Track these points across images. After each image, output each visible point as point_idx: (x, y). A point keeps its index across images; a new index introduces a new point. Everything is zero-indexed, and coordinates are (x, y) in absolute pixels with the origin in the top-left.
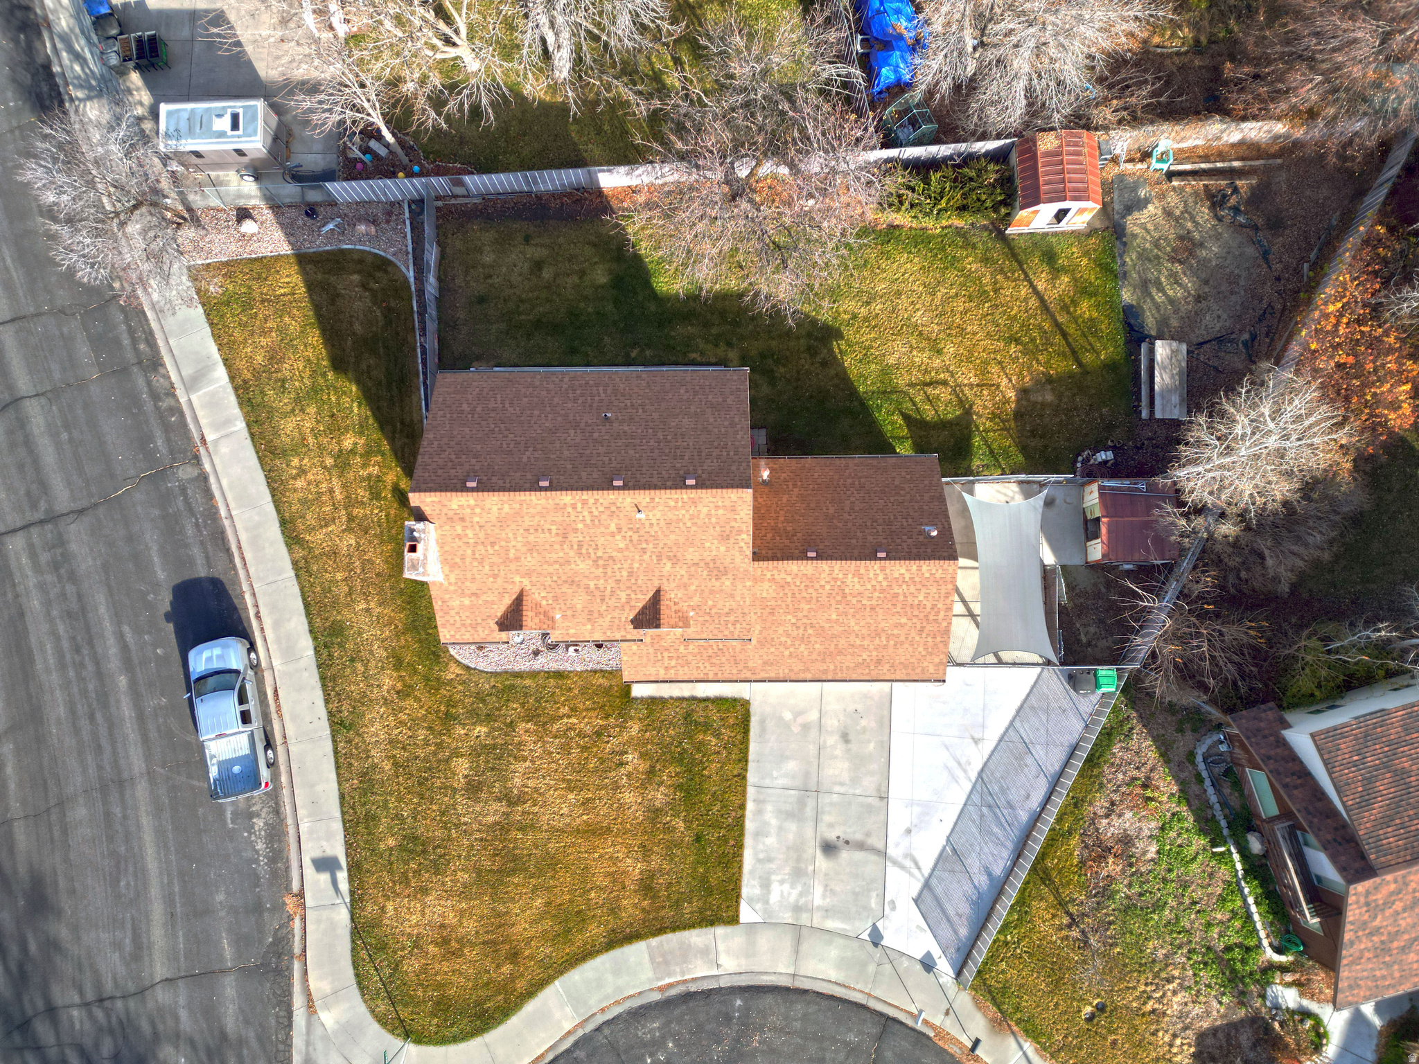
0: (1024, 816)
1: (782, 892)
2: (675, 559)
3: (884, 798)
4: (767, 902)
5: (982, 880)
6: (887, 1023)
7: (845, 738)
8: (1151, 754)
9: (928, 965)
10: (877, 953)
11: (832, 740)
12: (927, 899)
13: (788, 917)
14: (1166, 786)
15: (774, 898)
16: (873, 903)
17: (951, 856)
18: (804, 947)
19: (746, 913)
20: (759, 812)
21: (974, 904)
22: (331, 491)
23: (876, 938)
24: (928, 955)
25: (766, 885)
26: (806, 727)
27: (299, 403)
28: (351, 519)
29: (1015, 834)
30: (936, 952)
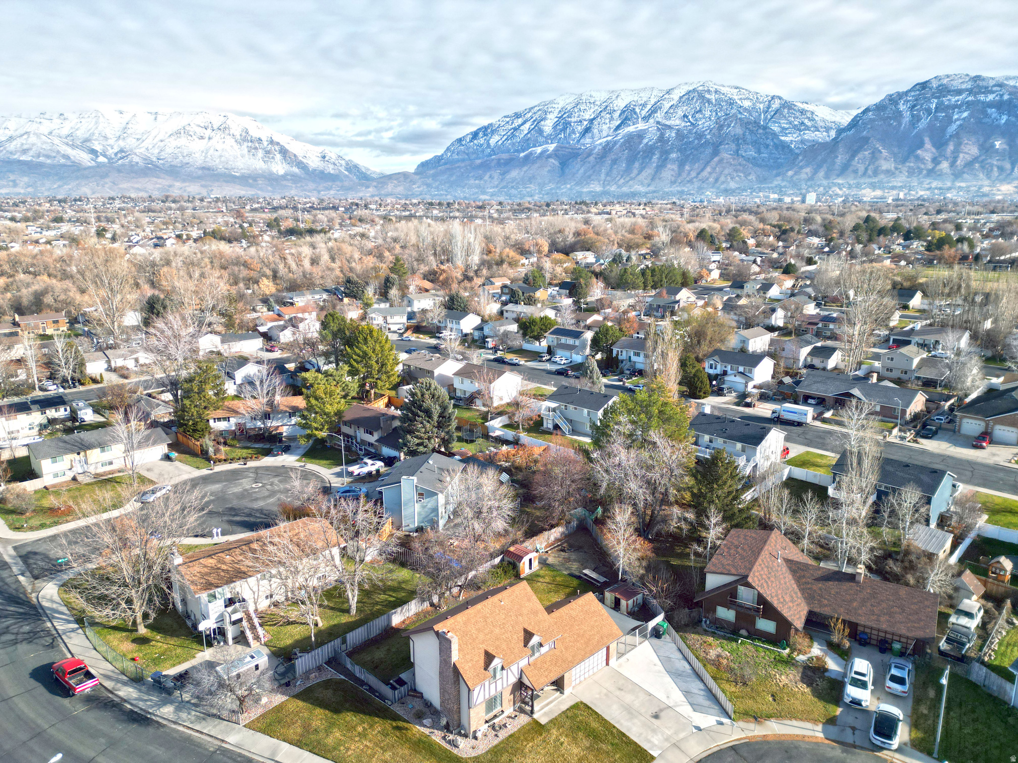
0: (690, 671)
1: (656, 739)
2: (521, 615)
3: (650, 695)
4: (656, 745)
5: (702, 693)
6: (733, 748)
7: (620, 689)
8: (696, 637)
9: (721, 724)
10: (703, 732)
11: (618, 693)
12: (695, 707)
13: (667, 745)
14: (710, 639)
15: (656, 742)
16: (685, 721)
17: (687, 693)
18: (683, 748)
19: (654, 753)
20: (621, 725)
21: (709, 699)
22: (366, 746)
23: (698, 729)
24: (717, 721)
25: (649, 741)
26: (606, 695)
27: (328, 732)
28: (382, 748)
29: (693, 676)
30: (718, 719)
